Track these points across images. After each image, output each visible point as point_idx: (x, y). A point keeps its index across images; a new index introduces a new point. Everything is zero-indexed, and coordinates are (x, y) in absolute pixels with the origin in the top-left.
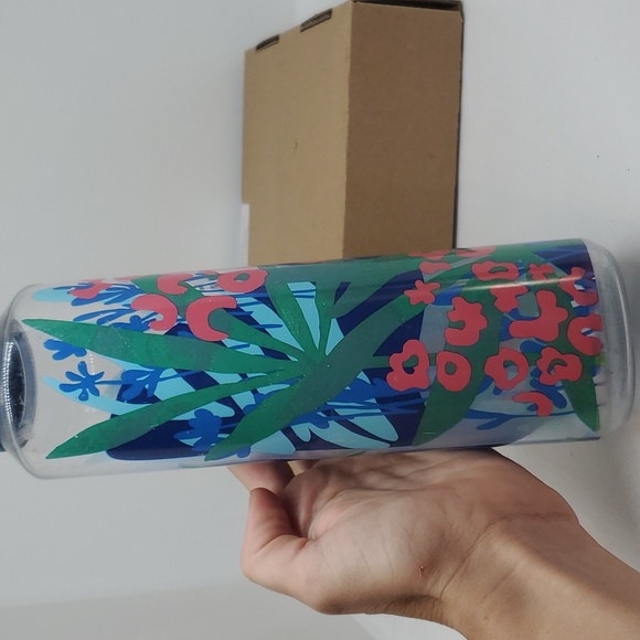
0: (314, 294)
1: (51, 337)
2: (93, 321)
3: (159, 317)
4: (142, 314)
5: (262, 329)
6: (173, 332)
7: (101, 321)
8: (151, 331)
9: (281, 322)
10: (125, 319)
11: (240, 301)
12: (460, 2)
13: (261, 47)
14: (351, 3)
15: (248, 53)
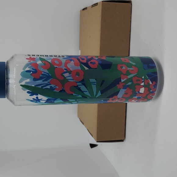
0: (96, 83)
1: (29, 91)
2: (40, 87)
3: (57, 87)
4: (53, 86)
5: (83, 92)
6: (61, 91)
7: (42, 87)
8: (55, 91)
9: (87, 90)
10: (48, 87)
11: (78, 84)
12: (131, 1)
13: (83, 10)
14: (102, 2)
15: (81, 10)
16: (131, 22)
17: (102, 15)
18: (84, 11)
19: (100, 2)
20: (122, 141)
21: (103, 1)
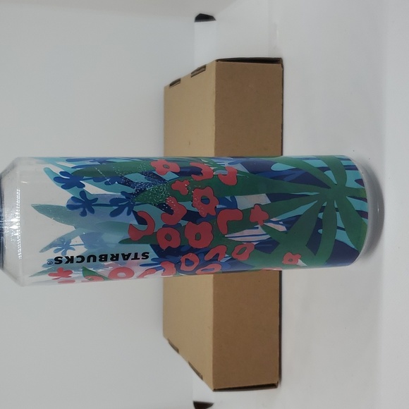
12: (281, 58)
13: (172, 84)
14: (215, 62)
15: (165, 88)
16: (283, 105)
17: (217, 91)
18: (175, 87)
19: (212, 63)
20: (273, 386)
21: (217, 61)
